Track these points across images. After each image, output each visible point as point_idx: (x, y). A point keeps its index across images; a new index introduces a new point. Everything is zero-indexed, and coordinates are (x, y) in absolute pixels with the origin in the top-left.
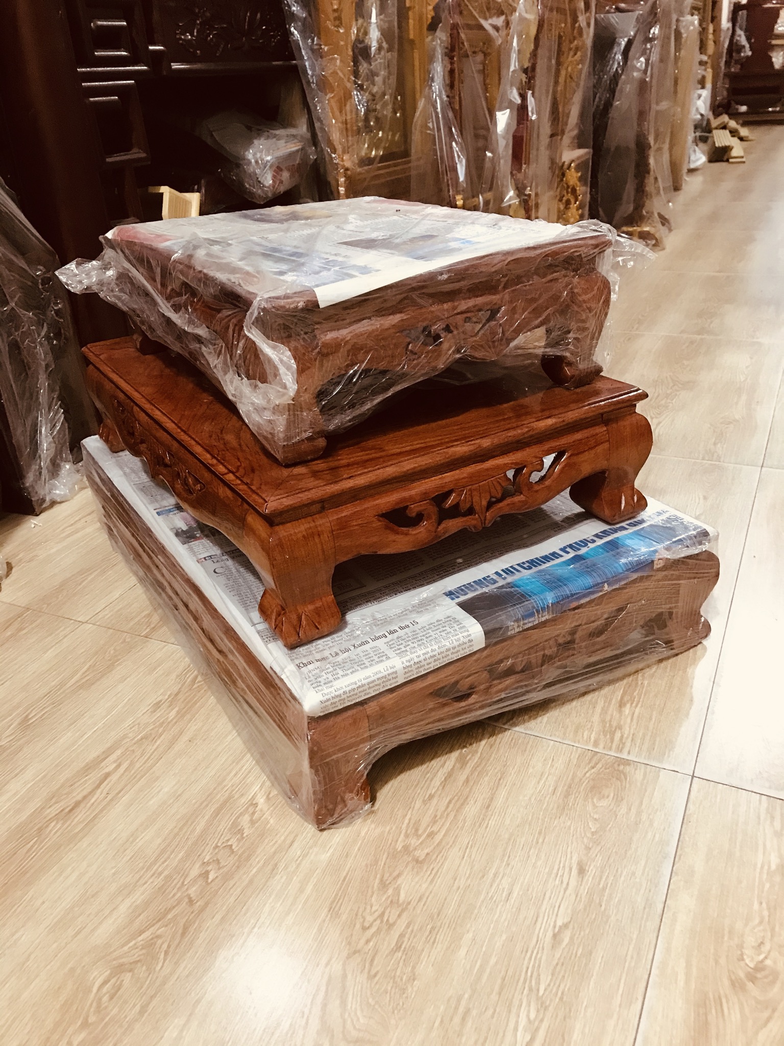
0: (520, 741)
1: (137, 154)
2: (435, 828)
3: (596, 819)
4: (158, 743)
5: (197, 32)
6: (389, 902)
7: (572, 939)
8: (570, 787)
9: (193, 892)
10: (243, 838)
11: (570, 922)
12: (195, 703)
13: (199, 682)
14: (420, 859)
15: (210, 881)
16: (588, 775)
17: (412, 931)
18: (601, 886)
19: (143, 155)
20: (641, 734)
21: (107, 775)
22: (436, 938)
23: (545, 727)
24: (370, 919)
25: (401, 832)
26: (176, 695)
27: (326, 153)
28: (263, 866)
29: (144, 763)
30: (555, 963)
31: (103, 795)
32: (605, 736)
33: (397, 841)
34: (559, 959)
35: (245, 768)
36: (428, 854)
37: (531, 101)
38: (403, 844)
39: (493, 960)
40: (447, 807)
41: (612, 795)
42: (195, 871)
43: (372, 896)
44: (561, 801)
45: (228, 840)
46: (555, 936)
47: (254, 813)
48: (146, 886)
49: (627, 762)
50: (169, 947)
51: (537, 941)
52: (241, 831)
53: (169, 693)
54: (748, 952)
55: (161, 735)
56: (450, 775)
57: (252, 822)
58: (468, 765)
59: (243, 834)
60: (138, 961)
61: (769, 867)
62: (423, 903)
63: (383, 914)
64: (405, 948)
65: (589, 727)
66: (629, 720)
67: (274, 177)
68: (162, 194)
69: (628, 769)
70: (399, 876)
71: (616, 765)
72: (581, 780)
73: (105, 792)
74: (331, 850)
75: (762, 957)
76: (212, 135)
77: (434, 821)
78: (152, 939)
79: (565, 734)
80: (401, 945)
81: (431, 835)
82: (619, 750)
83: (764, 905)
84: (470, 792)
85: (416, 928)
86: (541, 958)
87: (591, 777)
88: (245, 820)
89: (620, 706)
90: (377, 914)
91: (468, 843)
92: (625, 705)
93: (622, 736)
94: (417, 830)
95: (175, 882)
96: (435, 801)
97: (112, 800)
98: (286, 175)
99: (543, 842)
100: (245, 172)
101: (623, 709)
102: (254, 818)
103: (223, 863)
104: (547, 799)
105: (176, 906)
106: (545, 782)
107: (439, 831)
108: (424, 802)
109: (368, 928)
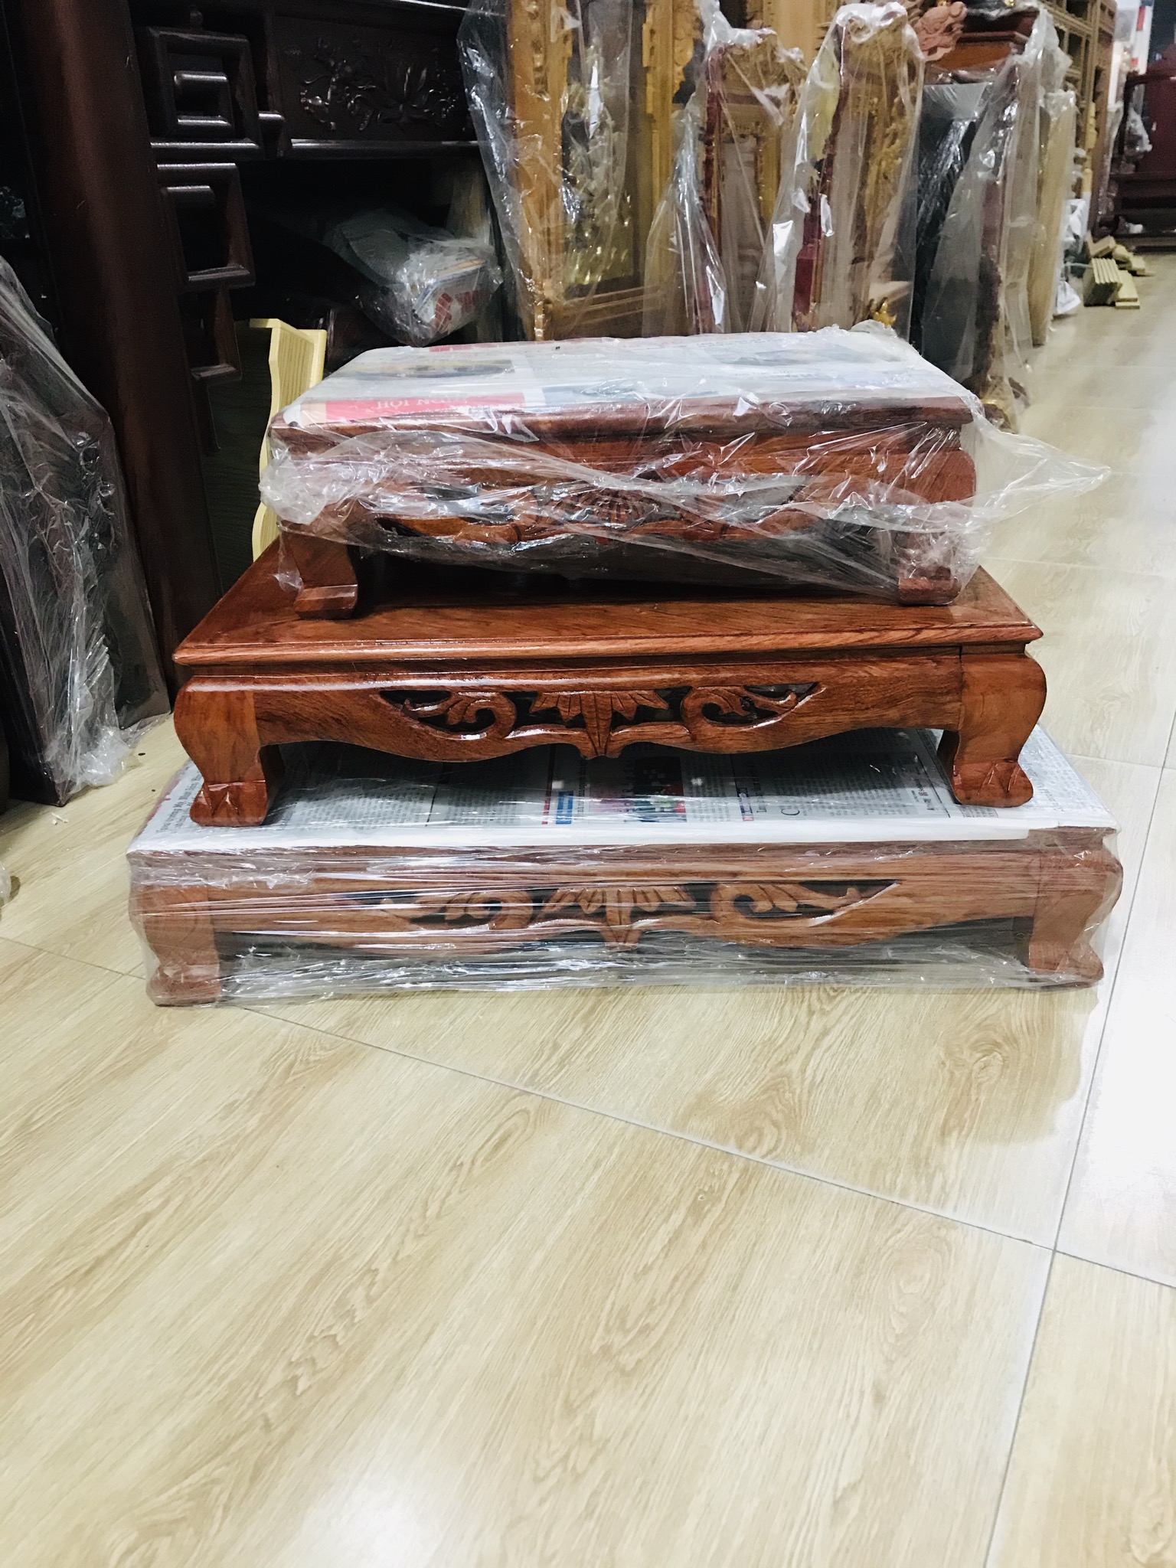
0: (787, 1185)
1: (235, 270)
2: (652, 1320)
3: (902, 1314)
4: (229, 1168)
5: (332, 94)
6: (576, 1437)
7: (862, 1508)
8: (862, 1261)
9: (272, 1409)
10: (353, 1325)
11: (860, 1481)
12: (289, 1106)
13: (295, 1074)
14: (628, 1368)
15: (298, 1392)
16: (890, 1242)
17: (612, 1487)
18: (909, 1425)
19: (246, 272)
20: (974, 1179)
21: (148, 1217)
22: (649, 1499)
23: (826, 1165)
24: (545, 1464)
25: (598, 1325)
26: (260, 1092)
27: (517, 277)
28: (383, 1371)
29: (206, 1199)
30: (834, 1548)
31: (140, 1248)
32: (919, 1181)
33: (592, 1338)
34: (843, 1541)
35: (361, 1211)
36: (639, 1361)
37: (825, 210)
38: (601, 1344)
39: (737, 1541)
40: (671, 1287)
41: (927, 1276)
42: (277, 1376)
43: (550, 1427)
44: (848, 1283)
45: (330, 1327)
46: (836, 1503)
47: (372, 1284)
48: (198, 1398)
49: (952, 1224)
50: (230, 1498)
51: (807, 1513)
52: (350, 1314)
53: (248, 1089)
54: (1137, 1538)
55: (233, 1156)
56: (677, 1234)
57: (369, 1300)
58: (706, 1220)
59: (354, 1318)
60: (183, 1519)
62: (629, 1442)
63: (567, 1457)
64: (600, 1515)
65: (894, 1165)
66: (955, 1158)
67: (438, 309)
68: (270, 330)
69: (953, 1235)
70: (593, 1394)
71: (935, 1228)
72: (880, 1249)
73: (144, 1242)
74: (489, 1349)
75: (1158, 1547)
76: (348, 246)
77: (651, 1308)
78: (205, 1484)
79: (856, 1176)
80: (593, 1512)
81: (646, 1330)
82: (941, 1203)
83: (1165, 1463)
84: (707, 1263)
85: (617, 1483)
86: (812, 1540)
87: (897, 1246)
88: (358, 1297)
89: (943, 1134)
90: (557, 1456)
91: (703, 1346)
92: (950, 1133)
93: (945, 1183)
94: (623, 1322)
95: (246, 1391)
96: (652, 1276)
97: (153, 1257)
98: (456, 307)
99: (820, 1347)
100: (396, 300)
101: (947, 1139)
102: (372, 1293)
103: (320, 1365)
104: (827, 1279)
105: (244, 1432)
106: (824, 1252)
107: (657, 1324)
108: (636, 1276)
109: (543, 1479)
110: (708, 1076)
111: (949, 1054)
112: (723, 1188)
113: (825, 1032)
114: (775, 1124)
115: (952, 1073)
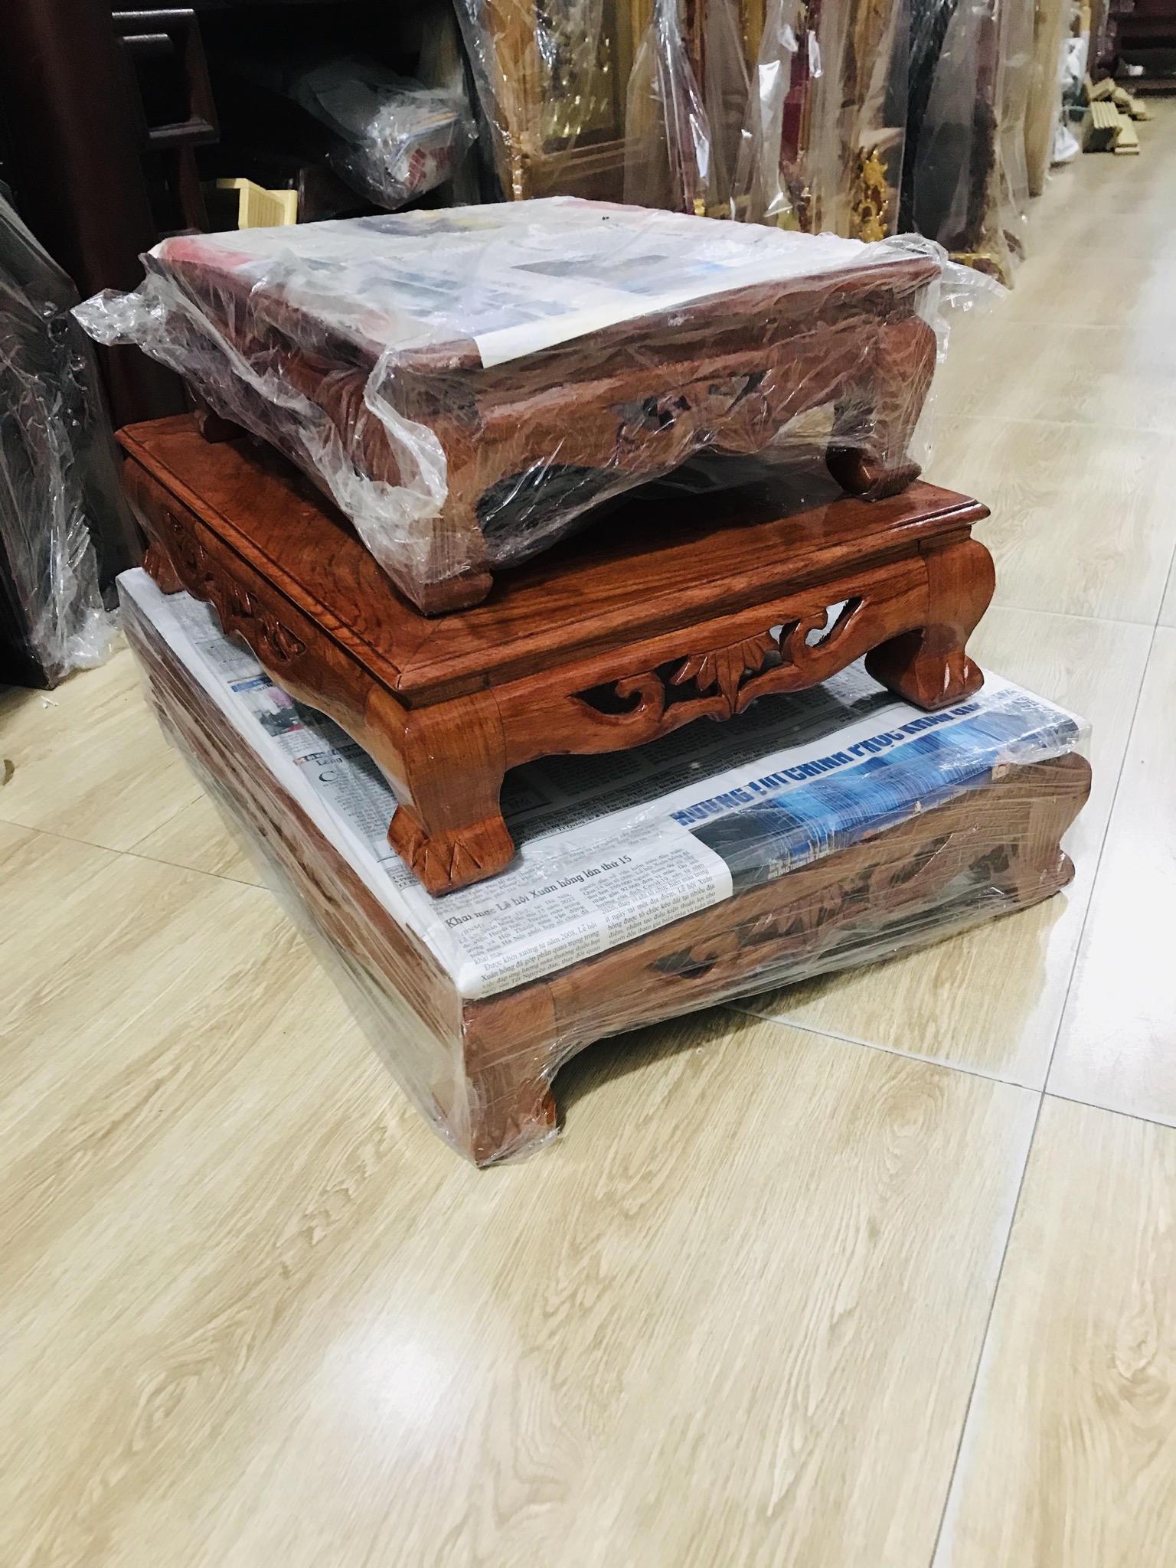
0: (783, 1037)
1: (197, 125)
2: (653, 1167)
3: (896, 1156)
4: (236, 1035)
6: (583, 1276)
7: (858, 1333)
8: (857, 1107)
9: (288, 1258)
10: (364, 1179)
11: (855, 1308)
12: (293, 975)
13: (297, 944)
14: (631, 1213)
15: (314, 1242)
16: (884, 1090)
17: (619, 1320)
18: (903, 1255)
19: (207, 128)
20: (966, 1028)
21: (159, 1083)
22: (654, 1329)
23: (821, 1017)
24: (554, 1301)
25: (602, 1173)
26: (264, 963)
27: (493, 130)
28: (395, 1221)
29: (215, 1066)
30: (832, 1368)
31: (154, 1113)
32: (912, 1031)
33: (596, 1185)
34: (838, 1363)
35: (367, 1073)
36: (642, 1205)
37: (813, 48)
38: (605, 1190)
39: (739, 1363)
40: (672, 1135)
41: (921, 1120)
42: (293, 1228)
43: (557, 1268)
44: (844, 1128)
45: (342, 1182)
46: (833, 1328)
47: (381, 1142)
48: (218, 1249)
49: (944, 1071)
50: (254, 1338)
51: (806, 1336)
52: (361, 1169)
53: (252, 961)
54: (1122, 1355)
55: (240, 1025)
56: (678, 1085)
57: (379, 1156)
58: (704, 1073)
59: (364, 1173)
60: (208, 1359)
61: (1156, 1230)
62: (634, 1279)
63: (573, 1296)
64: (607, 1344)
65: (888, 1016)
66: (948, 1007)
67: (412, 168)
68: (238, 190)
69: (945, 1081)
70: (598, 1237)
71: (928, 1075)
72: (874, 1096)
73: (158, 1107)
74: (497, 1198)
75: (1143, 1363)
76: (316, 100)
77: (653, 1156)
78: (229, 1326)
79: (850, 1027)
80: (601, 1342)
81: (648, 1177)
82: (934, 1050)
83: (1148, 1286)
84: (707, 1112)
85: (623, 1315)
86: (810, 1362)
87: (891, 1092)
88: (368, 1152)
89: (935, 986)
90: (565, 1294)
91: (704, 1190)
92: (943, 984)
93: (937, 1032)
94: (626, 1169)
95: (263, 1242)
96: (653, 1125)
97: (166, 1121)
98: (430, 164)
99: (817, 1188)
100: (368, 159)
101: (939, 991)
102: (381, 1149)
103: (333, 1218)
104: (823, 1125)
105: (264, 1278)
106: (819, 1100)
107: (659, 1170)
108: (638, 1127)
109: (553, 1314)
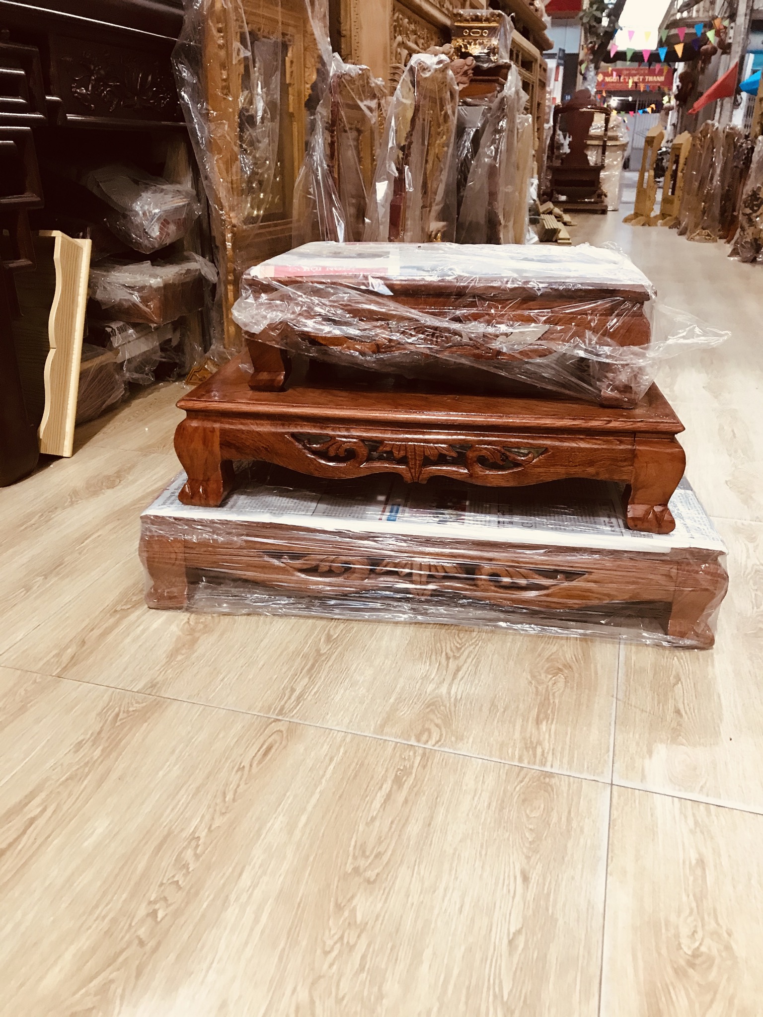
0: (451, 761)
1: (29, 197)
2: (381, 849)
3: (531, 829)
4: (85, 782)
5: (92, 87)
6: (347, 923)
7: (526, 942)
8: (503, 801)
9: (142, 932)
10: (189, 873)
11: (522, 928)
12: (121, 740)
13: (120, 720)
14: (372, 880)
15: (159, 919)
16: (518, 789)
17: (374, 951)
18: (545, 891)
19: (39, 199)
20: (560, 748)
21: (32, 821)
22: (397, 956)
23: (472, 747)
24: (330, 943)
25: (348, 856)
26: (99, 733)
27: (213, 209)
28: (213, 899)
29: (73, 804)
30: (514, 969)
31: (32, 840)
32: (528, 752)
33: (346, 864)
34: (518, 964)
35: (181, 803)
36: (378, 875)
37: (408, 175)
38: (352, 867)
39: (455, 972)
40: (391, 828)
41: (542, 806)
42: (142, 911)
43: (328, 920)
44: (497, 815)
45: (174, 876)
46: (510, 942)
47: (197, 846)
48: (90, 931)
49: (551, 775)
50: (124, 990)
51: (494, 950)
52: (186, 866)
53: (90, 733)
54: (685, 942)
55: (87, 776)
56: (388, 796)
57: (197, 856)
58: (405, 786)
59: (188, 869)
60: (93, 1008)
61: (690, 863)
62: (380, 921)
63: (342, 938)
64: (369, 969)
65: (512, 744)
66: (547, 736)
67: (161, 229)
68: (54, 238)
69: (553, 781)
70: (352, 897)
71: (542, 778)
72: (512, 794)
73: (34, 835)
74: (281, 879)
75: (697, 944)
76: (99, 186)
77: (380, 841)
78: (105, 984)
79: (491, 752)
80: (364, 967)
81: (379, 855)
82: (543, 763)
83: (691, 896)
84: (410, 811)
85: (376, 948)
86: (500, 967)
87: (522, 791)
88: (189, 854)
89: (537, 723)
90: (336, 937)
91: (416, 861)
92: (541, 722)
93: (543, 752)
94: (364, 852)
95: (122, 924)
96: (377, 823)
97: (40, 846)
98: (172, 228)
99: (486, 854)
100: (132, 223)
101: (540, 726)
102: (198, 852)
103: (169, 902)
104: (484, 813)
105: (125, 949)
106: (479, 798)
107: (385, 851)
108: (367, 824)
109: (329, 952)
110: (392, 700)
111: (533, 677)
112: (412, 767)
113: (458, 669)
114: (437, 726)
115: (537, 688)
